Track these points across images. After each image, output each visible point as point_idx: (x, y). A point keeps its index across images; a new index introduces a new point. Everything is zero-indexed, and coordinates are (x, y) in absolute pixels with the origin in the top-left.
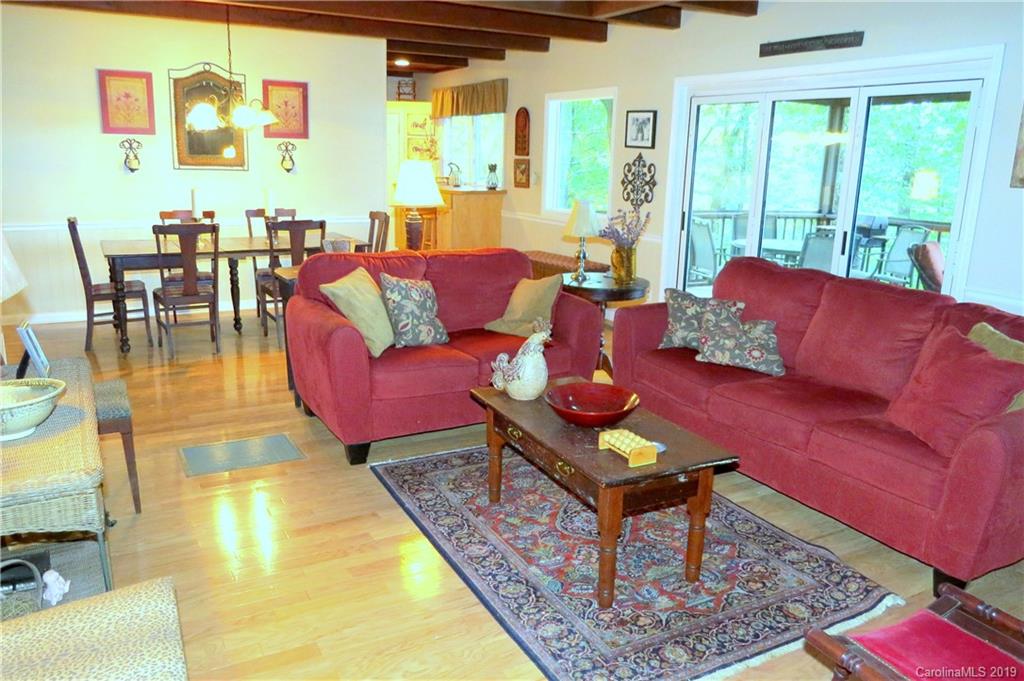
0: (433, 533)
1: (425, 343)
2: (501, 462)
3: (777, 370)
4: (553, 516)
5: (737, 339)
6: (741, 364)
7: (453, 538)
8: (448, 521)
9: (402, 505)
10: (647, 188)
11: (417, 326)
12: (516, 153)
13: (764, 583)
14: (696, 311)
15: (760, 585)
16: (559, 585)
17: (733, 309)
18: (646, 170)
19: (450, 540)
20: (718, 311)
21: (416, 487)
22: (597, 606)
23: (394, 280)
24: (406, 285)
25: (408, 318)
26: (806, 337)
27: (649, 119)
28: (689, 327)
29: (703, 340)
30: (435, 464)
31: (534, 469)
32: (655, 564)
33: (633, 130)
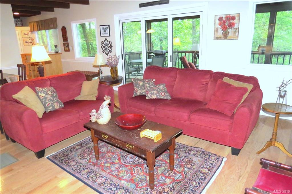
0: (81, 178)
1: (57, 108)
2: (98, 146)
3: (169, 98)
4: (119, 159)
5: (157, 91)
6: (160, 98)
7: (90, 178)
8: (85, 172)
9: (65, 170)
10: (110, 48)
11: (53, 104)
12: (64, 41)
13: (191, 164)
14: (142, 84)
15: (190, 165)
16: (134, 185)
17: (152, 82)
18: (108, 43)
19: (89, 179)
20: (149, 83)
21: (68, 161)
22: (150, 189)
23: (41, 89)
24: (46, 90)
25: (49, 101)
26: (175, 87)
27: (107, 28)
28: (141, 89)
29: (147, 92)
30: (70, 150)
31: (105, 143)
32: (158, 167)
33: (102, 31)
